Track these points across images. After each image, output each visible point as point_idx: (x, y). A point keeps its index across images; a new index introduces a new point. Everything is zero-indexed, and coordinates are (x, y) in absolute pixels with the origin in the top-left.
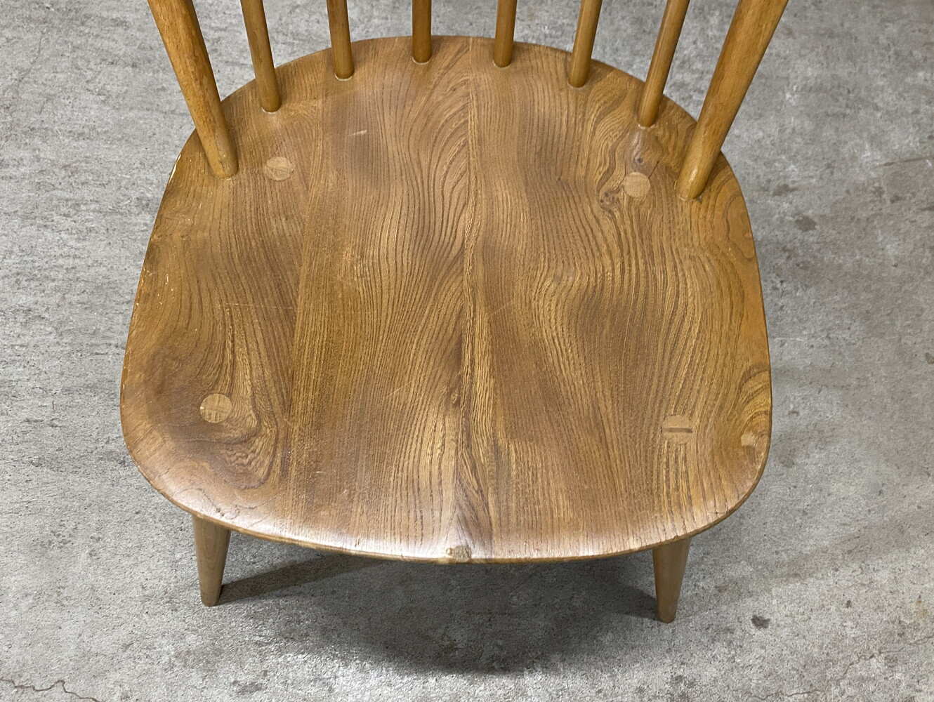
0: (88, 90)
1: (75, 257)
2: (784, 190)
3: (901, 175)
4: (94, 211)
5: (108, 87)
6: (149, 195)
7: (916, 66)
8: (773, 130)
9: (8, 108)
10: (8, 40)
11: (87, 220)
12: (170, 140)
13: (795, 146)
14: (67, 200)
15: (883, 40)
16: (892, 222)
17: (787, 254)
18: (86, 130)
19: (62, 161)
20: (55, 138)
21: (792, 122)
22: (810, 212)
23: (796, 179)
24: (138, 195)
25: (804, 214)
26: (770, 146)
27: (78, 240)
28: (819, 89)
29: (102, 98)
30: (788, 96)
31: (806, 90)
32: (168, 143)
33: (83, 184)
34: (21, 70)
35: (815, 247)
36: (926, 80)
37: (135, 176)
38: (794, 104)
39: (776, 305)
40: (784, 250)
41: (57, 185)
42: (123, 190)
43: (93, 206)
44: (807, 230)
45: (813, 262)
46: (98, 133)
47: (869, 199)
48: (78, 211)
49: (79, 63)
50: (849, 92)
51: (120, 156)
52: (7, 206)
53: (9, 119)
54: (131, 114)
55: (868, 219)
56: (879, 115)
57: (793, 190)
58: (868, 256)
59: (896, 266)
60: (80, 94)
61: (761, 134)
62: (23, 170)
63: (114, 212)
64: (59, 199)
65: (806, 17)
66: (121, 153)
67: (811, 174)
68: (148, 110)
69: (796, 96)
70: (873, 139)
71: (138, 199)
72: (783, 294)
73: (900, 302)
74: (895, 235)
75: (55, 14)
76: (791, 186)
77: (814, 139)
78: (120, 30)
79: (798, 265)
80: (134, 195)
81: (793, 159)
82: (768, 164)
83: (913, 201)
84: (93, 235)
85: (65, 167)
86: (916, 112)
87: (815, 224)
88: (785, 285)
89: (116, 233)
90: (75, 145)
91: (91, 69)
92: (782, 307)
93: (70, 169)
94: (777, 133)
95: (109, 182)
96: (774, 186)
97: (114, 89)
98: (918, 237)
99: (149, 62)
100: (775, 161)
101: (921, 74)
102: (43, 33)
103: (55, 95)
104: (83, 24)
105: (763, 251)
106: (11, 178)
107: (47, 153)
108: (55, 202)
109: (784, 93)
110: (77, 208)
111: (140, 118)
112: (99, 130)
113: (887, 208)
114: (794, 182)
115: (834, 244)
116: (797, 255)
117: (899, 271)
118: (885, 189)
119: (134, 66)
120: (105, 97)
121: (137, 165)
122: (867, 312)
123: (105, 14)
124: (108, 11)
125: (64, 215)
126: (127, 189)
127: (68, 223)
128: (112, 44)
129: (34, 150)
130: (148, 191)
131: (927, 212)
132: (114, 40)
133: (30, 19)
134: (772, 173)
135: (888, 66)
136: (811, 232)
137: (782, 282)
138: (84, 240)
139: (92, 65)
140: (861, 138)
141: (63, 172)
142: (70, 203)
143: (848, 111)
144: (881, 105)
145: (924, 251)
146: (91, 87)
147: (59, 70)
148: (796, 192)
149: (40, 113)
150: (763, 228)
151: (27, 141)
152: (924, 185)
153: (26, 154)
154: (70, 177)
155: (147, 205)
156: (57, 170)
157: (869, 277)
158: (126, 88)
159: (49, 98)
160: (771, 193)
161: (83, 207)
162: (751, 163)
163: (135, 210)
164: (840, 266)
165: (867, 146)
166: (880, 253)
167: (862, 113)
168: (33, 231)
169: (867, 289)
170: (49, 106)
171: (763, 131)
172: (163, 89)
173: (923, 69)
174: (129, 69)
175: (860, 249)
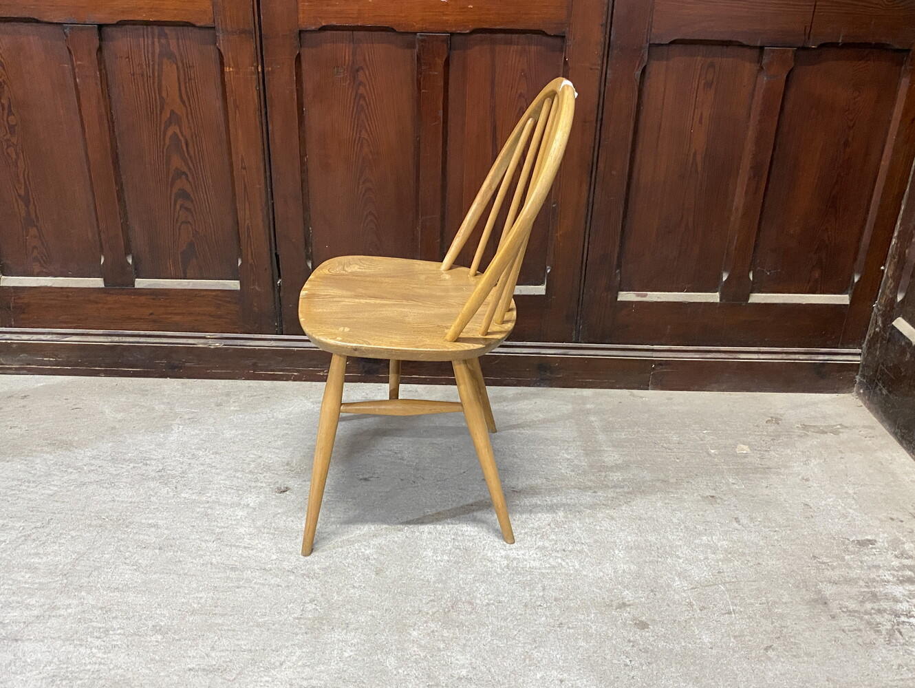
0: (125, 563)
1: (100, 663)
2: (623, 605)
3: (704, 595)
4: (118, 635)
5: (140, 561)
6: (162, 624)
7: (700, 534)
8: (610, 572)
9: (65, 575)
10: (72, 537)
11: (114, 640)
12: (181, 590)
13: (626, 581)
14: (100, 628)
15: (675, 520)
16: (703, 622)
17: (631, 644)
18: (121, 586)
19: (99, 605)
20: (97, 592)
21: (622, 567)
22: (644, 618)
23: (630, 599)
24: (153, 623)
25: (640, 619)
26: (609, 581)
27: (105, 653)
28: (638, 548)
29: (135, 567)
30: (617, 552)
31: (628, 549)
32: (179, 592)
33: (113, 618)
34: (78, 553)
35: (651, 639)
36: (708, 541)
37: (153, 612)
38: (622, 556)
39: (629, 676)
40: (629, 641)
41: (94, 620)
42: (142, 622)
43: (119, 631)
44: (644, 629)
45: (651, 648)
46: (129, 588)
47: (684, 609)
48: (107, 635)
49: (121, 549)
50: (658, 549)
51: (143, 601)
52: (54, 634)
53: (65, 581)
54: (155, 576)
55: (686, 621)
56: (681, 561)
57: (629, 605)
58: (690, 643)
59: (711, 648)
60: (119, 565)
61: (601, 574)
62: (69, 611)
63: (135, 634)
64: (94, 628)
65: (622, 510)
66: (144, 599)
67: (641, 596)
68: (167, 573)
69: (622, 552)
70: (679, 575)
71: (153, 626)
72: (633, 668)
73: (719, 670)
74: (707, 630)
75: (108, 522)
76: (628, 603)
77: (639, 576)
78: (153, 529)
79: (640, 650)
80: (150, 623)
81: (627, 587)
82: (610, 591)
83: (715, 609)
84: (117, 649)
85: (101, 608)
86: (706, 558)
87: (649, 625)
88: (633, 663)
89: (134, 647)
90: (111, 595)
91: (130, 552)
92: (633, 677)
93: (106, 610)
94: (613, 574)
95: (134, 616)
96: (615, 604)
97: (143, 562)
98: (723, 631)
99: (172, 546)
100: (613, 589)
101: (704, 538)
102: (98, 532)
103: (101, 567)
104: (127, 527)
105: (614, 642)
106: (60, 616)
107: (90, 600)
108: (91, 629)
109: (614, 550)
110: (107, 633)
111: (161, 578)
112: (130, 586)
113: (698, 614)
114: (629, 601)
115: (665, 637)
116: (639, 644)
117: (714, 651)
118: (694, 603)
119: (160, 549)
120: (137, 567)
121: (156, 605)
122: (697, 678)
123: (143, 521)
124: (146, 519)
125: (97, 637)
126: (146, 620)
127: (98, 643)
128: (146, 537)
129: (81, 599)
130: (162, 621)
131: (727, 615)
132: (147, 535)
133: (90, 525)
134: (614, 596)
135: (682, 534)
136: (646, 630)
137: (630, 661)
138: (110, 653)
139: (130, 549)
140: (672, 574)
141: (100, 611)
142: (101, 630)
143: (660, 559)
144: (681, 555)
145: (730, 639)
146: (128, 561)
147: (106, 552)
148: (632, 607)
149: (89, 577)
150: (612, 628)
151: (76, 594)
152: (721, 600)
153: (75, 602)
154: (104, 614)
155: (160, 630)
156: (95, 611)
157: (693, 655)
158: (152, 561)
159: (97, 568)
160: (614, 608)
161: (111, 632)
162: (598, 591)
163: (151, 633)
164: (671, 650)
165: (677, 579)
166: (698, 641)
167: (669, 560)
168: (71, 648)
169: (694, 664)
170: (95, 573)
171: (603, 572)
172: (180, 561)
173: (705, 535)
174: (157, 551)
175: (684, 639)
